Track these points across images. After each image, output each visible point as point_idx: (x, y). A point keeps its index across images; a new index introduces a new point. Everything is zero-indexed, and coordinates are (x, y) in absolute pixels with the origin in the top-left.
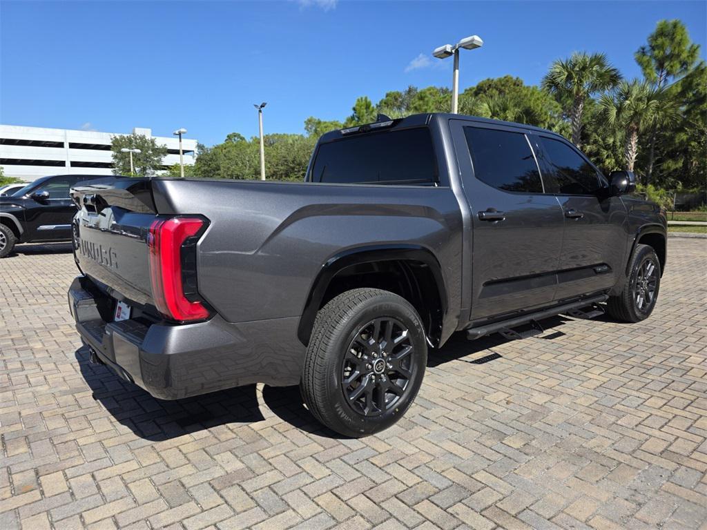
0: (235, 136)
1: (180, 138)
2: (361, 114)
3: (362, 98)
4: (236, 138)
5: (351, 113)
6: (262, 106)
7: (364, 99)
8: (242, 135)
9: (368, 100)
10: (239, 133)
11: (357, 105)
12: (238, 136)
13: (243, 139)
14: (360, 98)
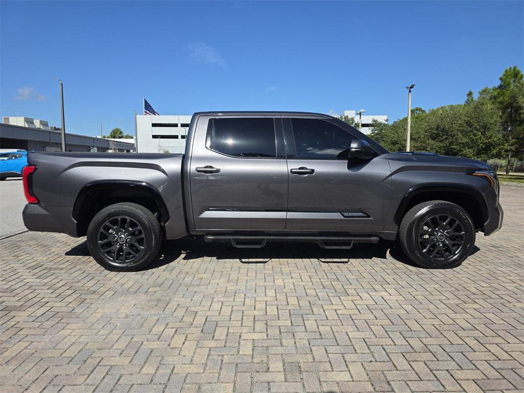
0: (417, 110)
1: (360, 116)
2: (507, 83)
3: (510, 69)
4: (418, 112)
5: (498, 83)
6: (411, 88)
7: (512, 69)
8: (423, 109)
9: (517, 69)
10: (421, 107)
11: (504, 75)
12: (420, 110)
13: (423, 111)
14: (508, 69)
